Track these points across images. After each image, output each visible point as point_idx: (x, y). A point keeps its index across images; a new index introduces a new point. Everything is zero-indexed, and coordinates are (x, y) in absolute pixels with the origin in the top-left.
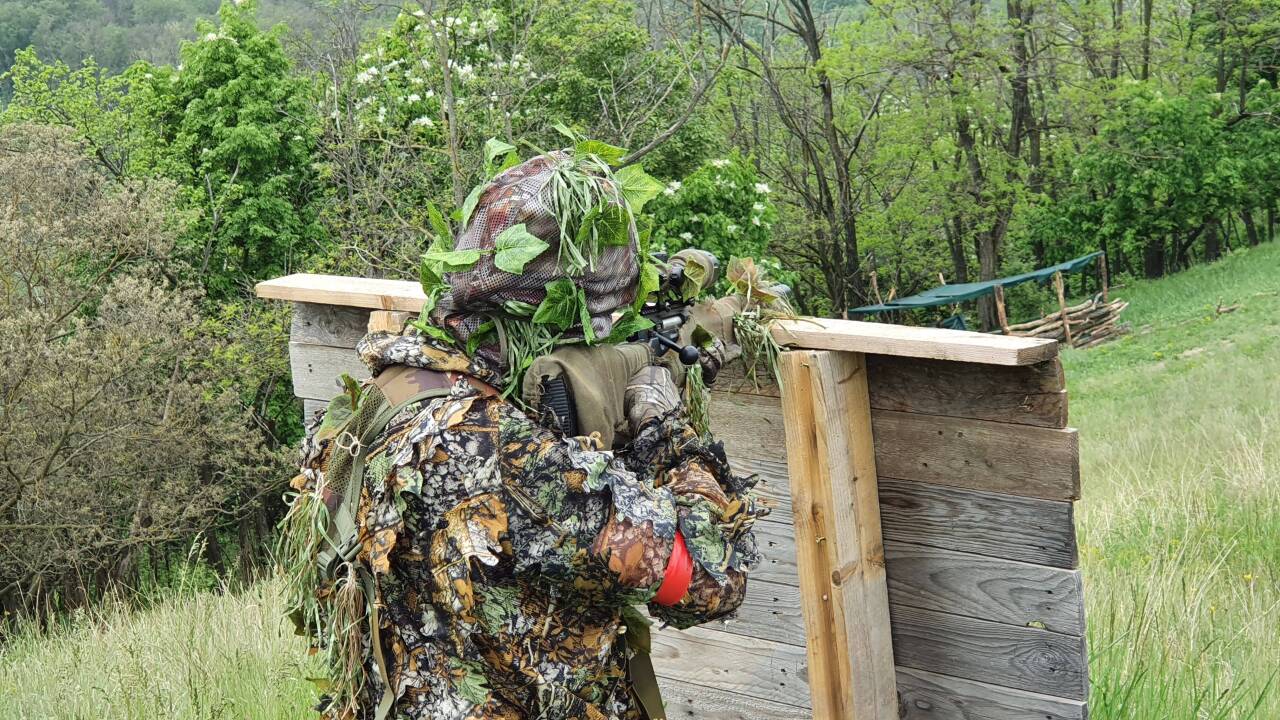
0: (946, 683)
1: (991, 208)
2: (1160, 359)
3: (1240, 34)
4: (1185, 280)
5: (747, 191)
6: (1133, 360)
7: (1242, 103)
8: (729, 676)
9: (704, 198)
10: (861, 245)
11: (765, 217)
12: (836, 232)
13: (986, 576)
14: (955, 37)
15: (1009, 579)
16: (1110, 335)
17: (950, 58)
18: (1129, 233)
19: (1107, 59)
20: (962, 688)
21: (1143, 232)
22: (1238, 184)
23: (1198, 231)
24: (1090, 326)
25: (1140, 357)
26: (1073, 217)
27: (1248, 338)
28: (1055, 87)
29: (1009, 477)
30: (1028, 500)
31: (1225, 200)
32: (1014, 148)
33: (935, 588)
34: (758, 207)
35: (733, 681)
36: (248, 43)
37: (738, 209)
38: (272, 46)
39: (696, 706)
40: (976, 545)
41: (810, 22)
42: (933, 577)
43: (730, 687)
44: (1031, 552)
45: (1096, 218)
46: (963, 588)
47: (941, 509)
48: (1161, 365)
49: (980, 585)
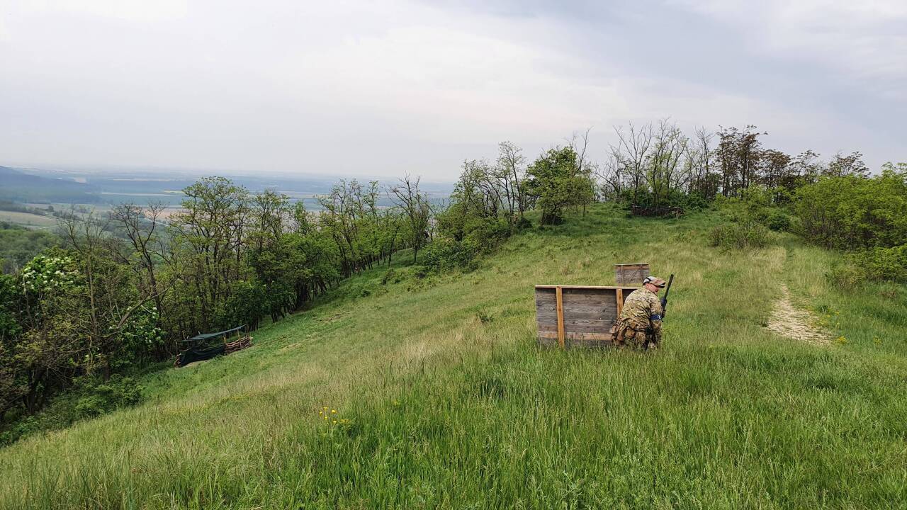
16: (250, 346)
24: (245, 344)
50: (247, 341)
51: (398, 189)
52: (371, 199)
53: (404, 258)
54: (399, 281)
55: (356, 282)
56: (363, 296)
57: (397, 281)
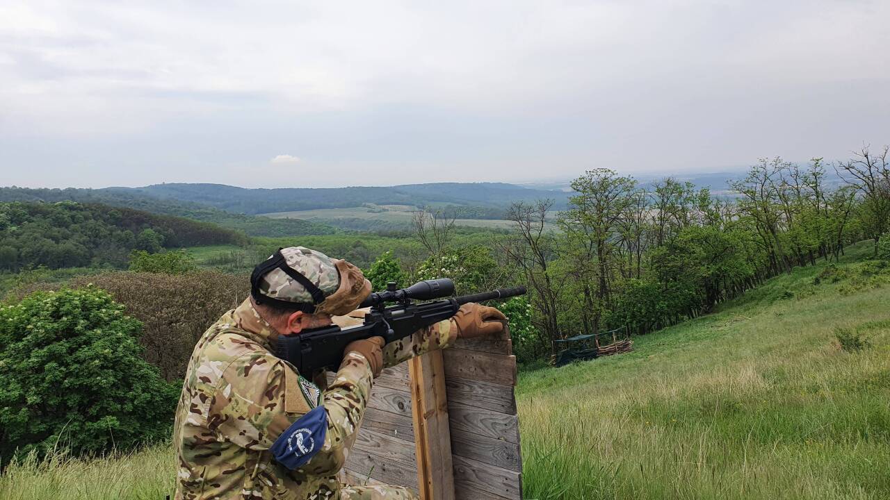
0: (469, 462)
1: (594, 314)
2: (642, 357)
3: (665, 266)
4: (651, 336)
5: (525, 306)
6: (634, 358)
7: (666, 286)
8: (397, 455)
9: (513, 308)
10: (558, 323)
11: (530, 314)
12: (550, 318)
13: (483, 417)
14: (583, 265)
15: (491, 419)
16: (630, 351)
17: (582, 271)
18: (635, 322)
19: (628, 273)
20: (476, 465)
21: (639, 321)
22: (666, 309)
23: (654, 322)
24: (623, 348)
25: (637, 357)
26: (618, 316)
27: (667, 352)
28: (613, 280)
29: (490, 375)
30: (497, 385)
31: (662, 313)
32: (601, 297)
33: (466, 422)
34: (527, 311)
35: (397, 457)
36: (389, 264)
37: (523, 312)
38: (395, 264)
39: (386, 467)
40: (479, 404)
41: (543, 261)
42: (465, 417)
43: (397, 460)
44: (499, 407)
45: (625, 317)
46: (475, 422)
47: (467, 389)
48: (642, 359)
49: (481, 421)
50: (626, 345)
51: (853, 165)
52: (814, 180)
53: (863, 250)
54: (839, 280)
55: (783, 281)
56: (783, 298)
57: (836, 280)
